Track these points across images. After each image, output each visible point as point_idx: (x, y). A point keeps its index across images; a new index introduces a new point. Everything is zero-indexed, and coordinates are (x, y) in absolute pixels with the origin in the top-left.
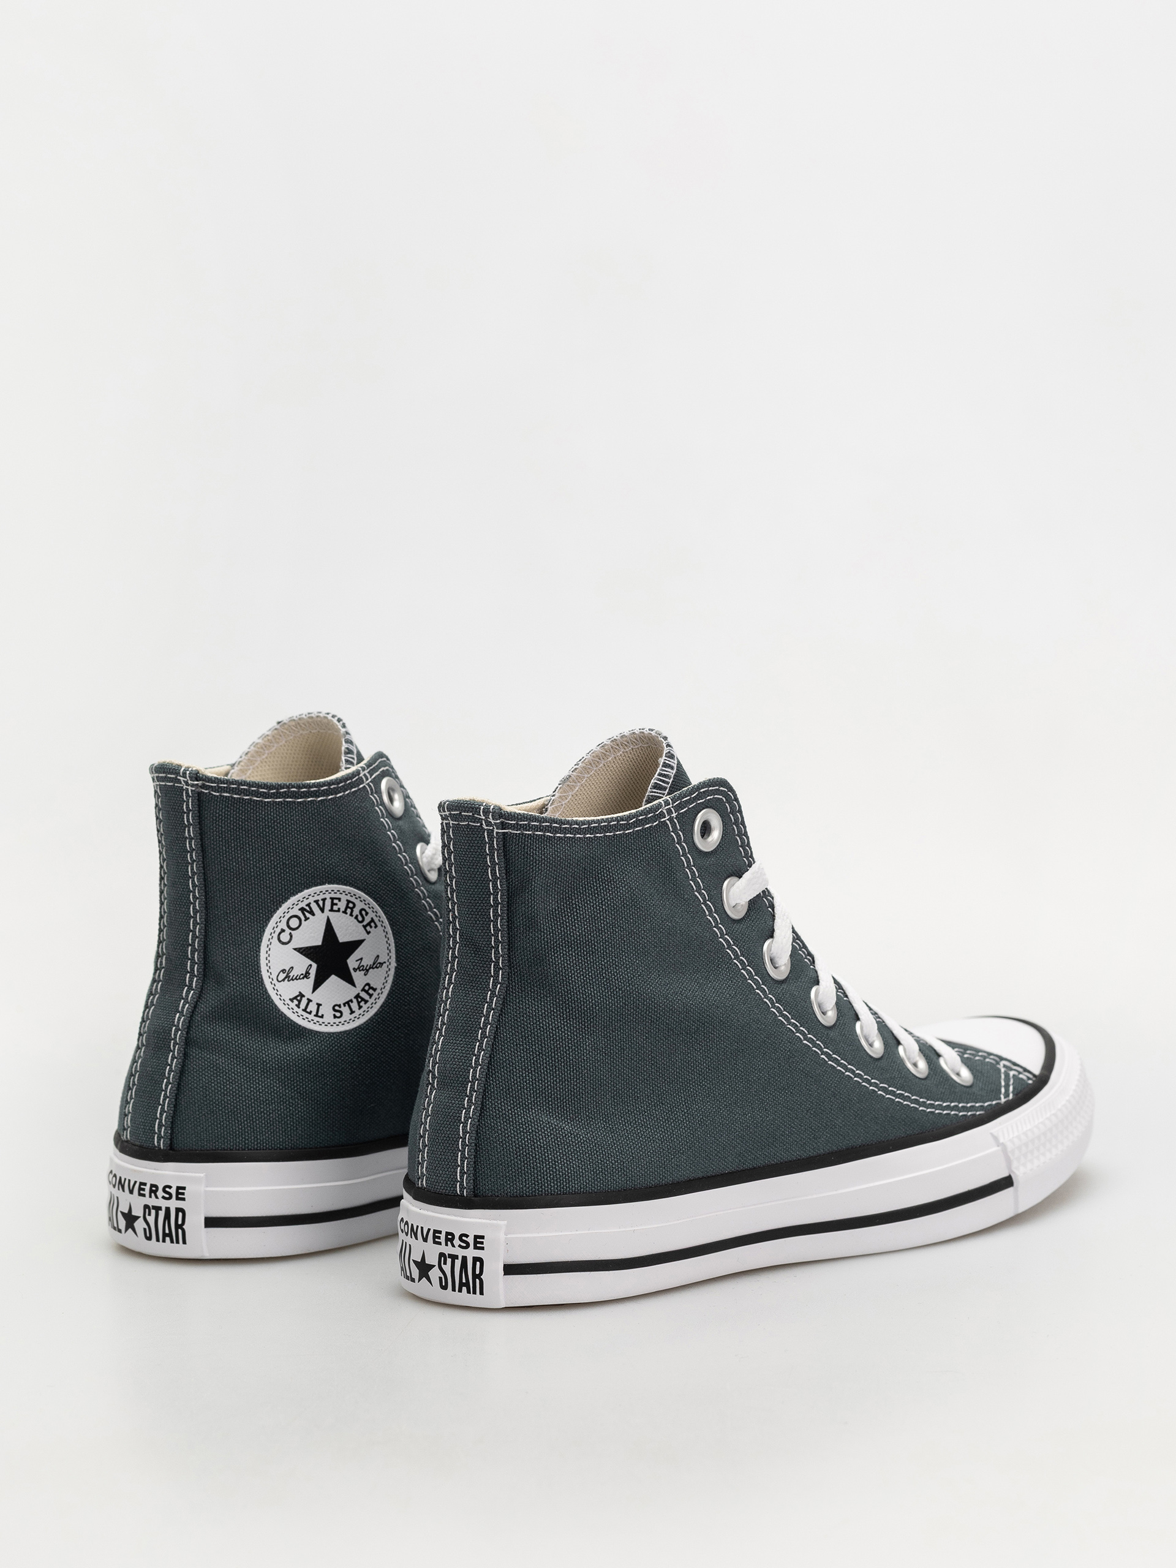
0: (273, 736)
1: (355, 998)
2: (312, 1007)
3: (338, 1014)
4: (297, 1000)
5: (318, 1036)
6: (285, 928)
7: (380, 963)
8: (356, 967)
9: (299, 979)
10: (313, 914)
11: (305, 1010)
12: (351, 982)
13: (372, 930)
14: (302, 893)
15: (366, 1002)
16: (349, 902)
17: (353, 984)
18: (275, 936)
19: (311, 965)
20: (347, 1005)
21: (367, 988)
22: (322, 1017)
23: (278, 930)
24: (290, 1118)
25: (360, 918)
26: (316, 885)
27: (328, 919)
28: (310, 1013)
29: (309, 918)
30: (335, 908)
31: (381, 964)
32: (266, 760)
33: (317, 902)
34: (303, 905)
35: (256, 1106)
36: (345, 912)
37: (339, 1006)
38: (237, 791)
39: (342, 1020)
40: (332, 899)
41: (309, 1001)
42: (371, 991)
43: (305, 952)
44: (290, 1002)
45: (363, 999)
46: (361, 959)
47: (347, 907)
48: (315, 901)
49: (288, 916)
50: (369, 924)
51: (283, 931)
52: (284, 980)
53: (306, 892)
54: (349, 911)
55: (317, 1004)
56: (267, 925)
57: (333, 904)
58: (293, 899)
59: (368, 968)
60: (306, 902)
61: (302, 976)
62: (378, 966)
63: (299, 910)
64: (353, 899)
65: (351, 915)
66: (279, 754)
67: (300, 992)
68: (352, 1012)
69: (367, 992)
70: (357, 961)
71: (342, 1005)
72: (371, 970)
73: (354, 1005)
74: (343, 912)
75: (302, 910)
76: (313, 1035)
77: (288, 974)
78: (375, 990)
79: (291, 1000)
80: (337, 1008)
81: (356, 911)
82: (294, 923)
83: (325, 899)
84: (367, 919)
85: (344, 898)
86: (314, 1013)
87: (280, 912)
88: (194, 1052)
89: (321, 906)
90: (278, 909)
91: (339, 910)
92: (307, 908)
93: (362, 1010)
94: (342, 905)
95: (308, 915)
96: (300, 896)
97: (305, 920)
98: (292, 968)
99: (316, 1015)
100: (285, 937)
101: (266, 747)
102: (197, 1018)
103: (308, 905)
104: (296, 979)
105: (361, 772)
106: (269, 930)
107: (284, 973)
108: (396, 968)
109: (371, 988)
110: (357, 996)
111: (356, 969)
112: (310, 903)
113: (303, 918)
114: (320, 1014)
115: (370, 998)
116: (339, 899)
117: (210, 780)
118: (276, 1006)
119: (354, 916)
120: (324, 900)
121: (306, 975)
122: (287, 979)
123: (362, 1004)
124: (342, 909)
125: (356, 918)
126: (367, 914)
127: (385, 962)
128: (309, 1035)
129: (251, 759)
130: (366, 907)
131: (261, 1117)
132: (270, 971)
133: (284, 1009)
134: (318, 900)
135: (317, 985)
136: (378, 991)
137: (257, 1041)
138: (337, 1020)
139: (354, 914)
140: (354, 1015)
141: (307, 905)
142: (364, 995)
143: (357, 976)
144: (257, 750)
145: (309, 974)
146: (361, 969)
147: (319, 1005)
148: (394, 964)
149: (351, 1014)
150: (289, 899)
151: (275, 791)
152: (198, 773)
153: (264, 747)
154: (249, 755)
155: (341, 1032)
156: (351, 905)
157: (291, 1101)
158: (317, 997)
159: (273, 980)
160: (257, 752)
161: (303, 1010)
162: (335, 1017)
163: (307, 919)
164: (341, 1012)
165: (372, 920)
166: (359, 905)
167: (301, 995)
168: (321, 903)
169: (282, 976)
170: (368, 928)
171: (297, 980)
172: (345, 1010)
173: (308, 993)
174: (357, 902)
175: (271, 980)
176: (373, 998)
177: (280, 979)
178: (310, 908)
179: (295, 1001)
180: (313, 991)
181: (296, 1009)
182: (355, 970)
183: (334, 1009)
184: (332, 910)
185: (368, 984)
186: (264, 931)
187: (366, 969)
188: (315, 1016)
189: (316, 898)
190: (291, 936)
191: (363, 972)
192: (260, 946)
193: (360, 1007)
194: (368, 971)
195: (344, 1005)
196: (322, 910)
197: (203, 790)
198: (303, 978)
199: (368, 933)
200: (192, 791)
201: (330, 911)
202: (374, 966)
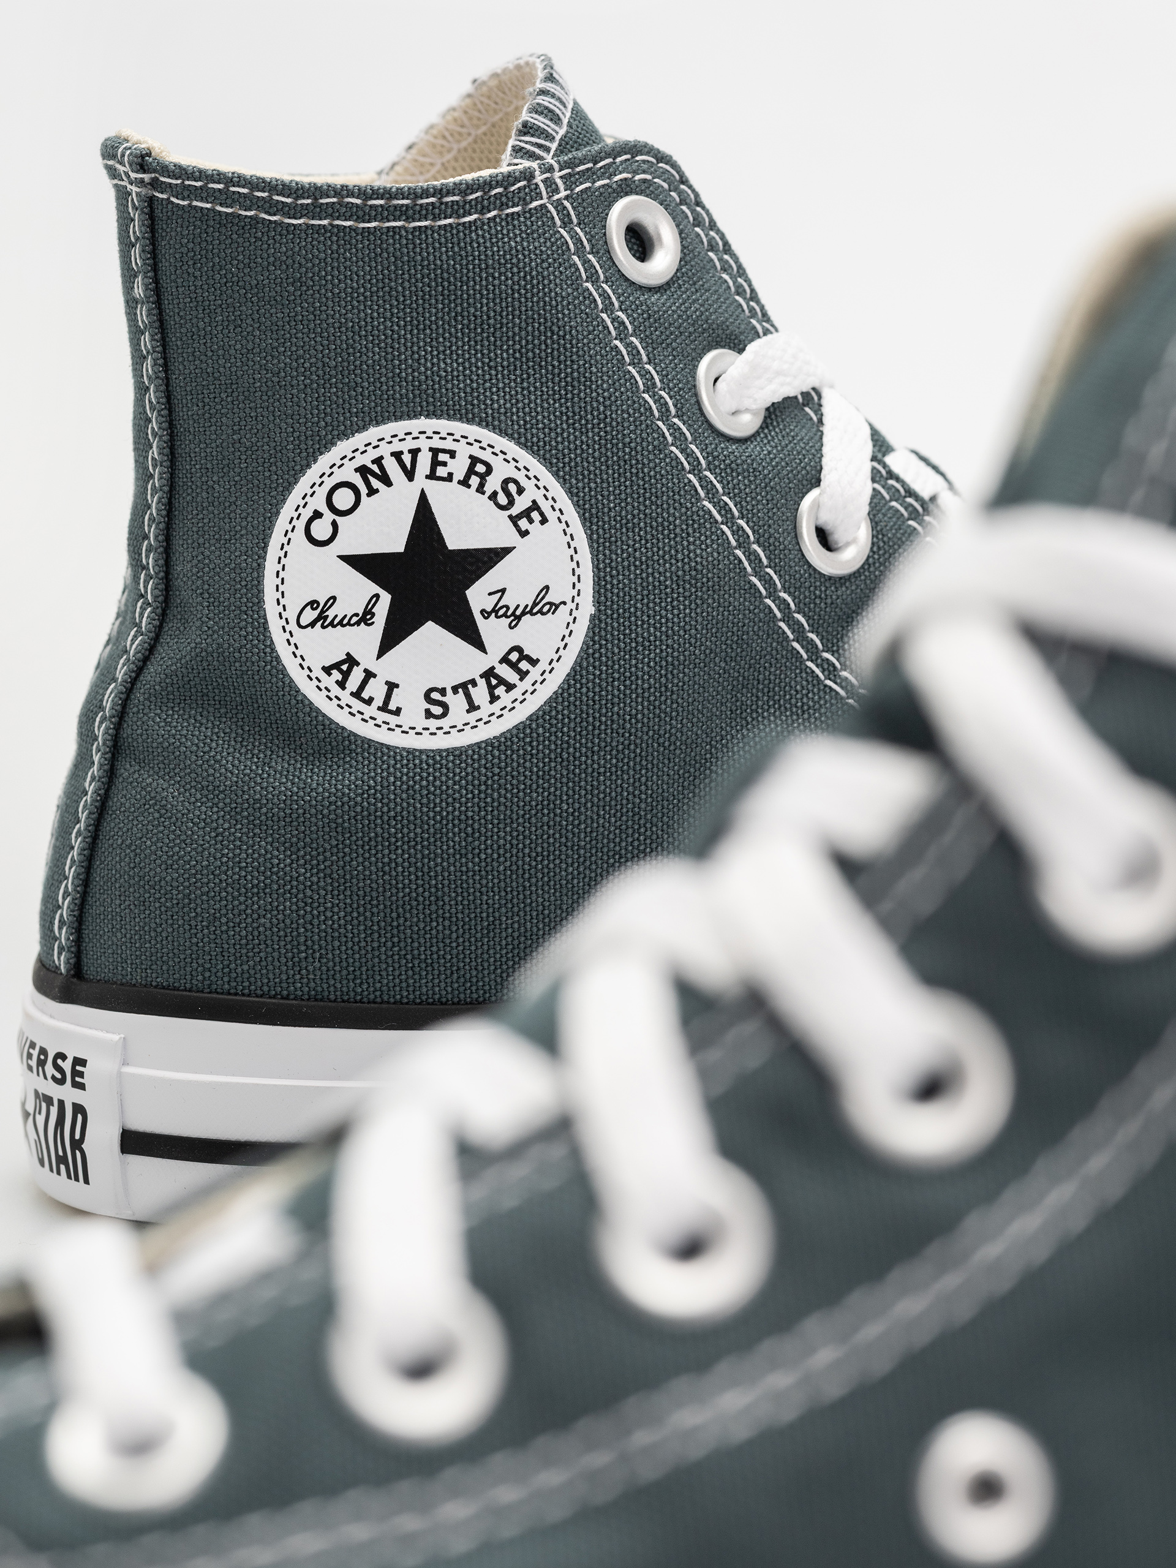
0: (466, 112)
1: (481, 676)
2: (376, 690)
3: (437, 710)
4: (341, 671)
5: (383, 754)
6: (323, 508)
7: (551, 604)
8: (489, 610)
9: (349, 624)
10: (388, 483)
11: (357, 695)
12: (475, 640)
13: (535, 528)
14: (365, 433)
15: (510, 687)
16: (474, 460)
17: (480, 646)
18: (301, 525)
19: (377, 596)
20: (460, 690)
21: (514, 656)
22: (397, 712)
23: (307, 513)
24: (306, 930)
25: (502, 499)
26: (398, 418)
27: (423, 495)
28: (369, 702)
29: (377, 491)
30: (441, 471)
31: (554, 607)
32: (456, 165)
33: (397, 455)
34: (366, 460)
35: (229, 898)
36: (465, 483)
37: (443, 692)
38: (203, 193)
39: (445, 723)
40: (435, 452)
41: (369, 675)
42: (524, 665)
43: (363, 564)
44: (323, 675)
45: (502, 681)
46: (503, 591)
47: (471, 471)
48: (393, 454)
49: (329, 483)
50: (526, 514)
51: (317, 515)
52: (312, 624)
53: (373, 433)
54: (475, 481)
55: (387, 683)
56: (284, 501)
57: (435, 463)
58: (343, 447)
59: (518, 613)
60: (373, 454)
61: (354, 619)
62: (545, 609)
63: (356, 470)
64: (486, 456)
65: (480, 489)
66: (482, 152)
67: (348, 654)
68: (472, 707)
69: (514, 666)
70: (490, 594)
71: (449, 691)
72: (527, 618)
73: (480, 693)
74: (459, 482)
75: (363, 471)
76: (372, 750)
77: (322, 612)
78: (534, 662)
79: (327, 670)
80: (435, 696)
81: (493, 483)
82: (344, 497)
83: (419, 450)
84: (522, 503)
85: (464, 452)
86: (379, 702)
87: (311, 475)
88: (126, 769)
89: (409, 466)
90: (309, 466)
91: (449, 478)
92: (375, 468)
93: (498, 704)
94: (458, 467)
95: (375, 483)
96: (359, 440)
97: (369, 495)
98: (334, 598)
99: (384, 708)
100: (321, 530)
101: (452, 135)
102: (138, 695)
103: (378, 461)
104: (341, 623)
105: (537, 173)
106: (287, 511)
107: (313, 609)
108: (593, 618)
109: (523, 657)
110: (489, 674)
111: (489, 614)
112: (382, 458)
113: (364, 490)
114: (392, 706)
115: (521, 679)
116: (452, 454)
117: (164, 169)
118: (292, 681)
119: (488, 494)
120: (415, 452)
121: (366, 617)
122: (319, 624)
123: (500, 691)
124: (459, 475)
125: (493, 496)
126: (521, 491)
127: (564, 603)
128: (363, 751)
129: (421, 159)
130: (520, 477)
131: (240, 923)
132: (282, 602)
133: (308, 689)
134: (402, 453)
135: (388, 643)
136: (543, 665)
137: (249, 756)
138: (433, 724)
139: (489, 489)
140: (476, 715)
141: (373, 462)
142: (505, 672)
143: (492, 631)
144: (432, 140)
145: (373, 615)
146: (501, 612)
147: (392, 686)
148: (587, 608)
149: (468, 711)
150: (334, 444)
151: (309, 201)
152: (149, 155)
153: (447, 134)
154: (414, 151)
155: (440, 751)
156: (480, 468)
157: (309, 892)
158: (388, 667)
159: (288, 623)
160: (434, 146)
161: (352, 694)
162: (429, 714)
163: (372, 492)
164: (445, 706)
165: (535, 506)
166: (501, 471)
167: (351, 661)
168: (407, 459)
169: (309, 615)
170: (523, 523)
171: (343, 626)
172: (458, 702)
173: (367, 656)
174: (496, 462)
175: (283, 622)
176: (529, 679)
177: (303, 623)
178: (382, 468)
179: (335, 672)
180: (379, 657)
181: (336, 690)
182: (485, 614)
183: (427, 696)
184: (432, 476)
185: (518, 649)
186: (278, 513)
187: (513, 614)
188: (379, 709)
189: (397, 446)
190: (335, 524)
191: (506, 622)
192: (266, 545)
193: (494, 699)
194: (518, 618)
195: (455, 689)
196: (410, 475)
197: (157, 194)
198: (358, 623)
199: (524, 534)
200: (138, 194)
201: (427, 477)
202: (535, 611)
